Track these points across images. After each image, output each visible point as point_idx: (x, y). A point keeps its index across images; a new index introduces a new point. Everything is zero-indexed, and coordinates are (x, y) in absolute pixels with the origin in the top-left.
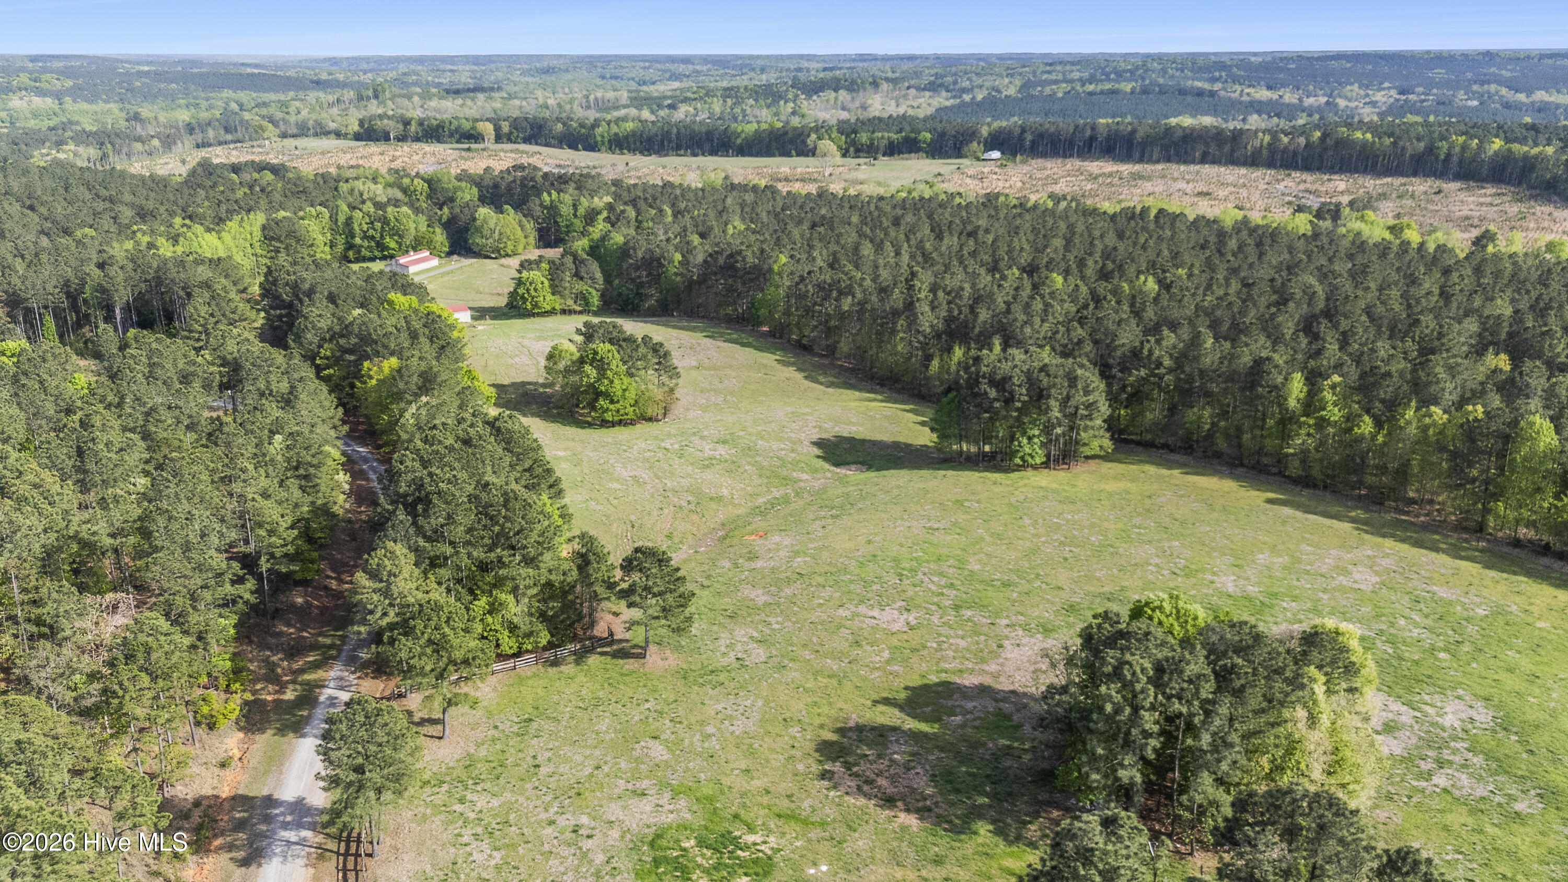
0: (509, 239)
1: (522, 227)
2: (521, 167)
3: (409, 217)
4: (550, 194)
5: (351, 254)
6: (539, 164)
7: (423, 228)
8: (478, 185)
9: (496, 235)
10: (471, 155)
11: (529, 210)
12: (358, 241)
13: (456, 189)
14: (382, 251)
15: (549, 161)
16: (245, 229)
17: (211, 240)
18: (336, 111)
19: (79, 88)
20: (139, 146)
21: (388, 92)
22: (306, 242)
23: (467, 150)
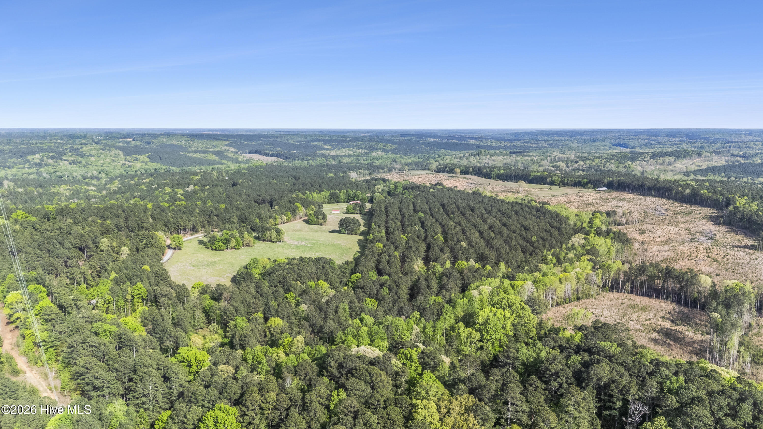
16: (326, 193)
17: (315, 195)
18: (458, 160)
19: (395, 149)
20: (381, 171)
21: (483, 153)
22: (338, 198)
23: (452, 177)
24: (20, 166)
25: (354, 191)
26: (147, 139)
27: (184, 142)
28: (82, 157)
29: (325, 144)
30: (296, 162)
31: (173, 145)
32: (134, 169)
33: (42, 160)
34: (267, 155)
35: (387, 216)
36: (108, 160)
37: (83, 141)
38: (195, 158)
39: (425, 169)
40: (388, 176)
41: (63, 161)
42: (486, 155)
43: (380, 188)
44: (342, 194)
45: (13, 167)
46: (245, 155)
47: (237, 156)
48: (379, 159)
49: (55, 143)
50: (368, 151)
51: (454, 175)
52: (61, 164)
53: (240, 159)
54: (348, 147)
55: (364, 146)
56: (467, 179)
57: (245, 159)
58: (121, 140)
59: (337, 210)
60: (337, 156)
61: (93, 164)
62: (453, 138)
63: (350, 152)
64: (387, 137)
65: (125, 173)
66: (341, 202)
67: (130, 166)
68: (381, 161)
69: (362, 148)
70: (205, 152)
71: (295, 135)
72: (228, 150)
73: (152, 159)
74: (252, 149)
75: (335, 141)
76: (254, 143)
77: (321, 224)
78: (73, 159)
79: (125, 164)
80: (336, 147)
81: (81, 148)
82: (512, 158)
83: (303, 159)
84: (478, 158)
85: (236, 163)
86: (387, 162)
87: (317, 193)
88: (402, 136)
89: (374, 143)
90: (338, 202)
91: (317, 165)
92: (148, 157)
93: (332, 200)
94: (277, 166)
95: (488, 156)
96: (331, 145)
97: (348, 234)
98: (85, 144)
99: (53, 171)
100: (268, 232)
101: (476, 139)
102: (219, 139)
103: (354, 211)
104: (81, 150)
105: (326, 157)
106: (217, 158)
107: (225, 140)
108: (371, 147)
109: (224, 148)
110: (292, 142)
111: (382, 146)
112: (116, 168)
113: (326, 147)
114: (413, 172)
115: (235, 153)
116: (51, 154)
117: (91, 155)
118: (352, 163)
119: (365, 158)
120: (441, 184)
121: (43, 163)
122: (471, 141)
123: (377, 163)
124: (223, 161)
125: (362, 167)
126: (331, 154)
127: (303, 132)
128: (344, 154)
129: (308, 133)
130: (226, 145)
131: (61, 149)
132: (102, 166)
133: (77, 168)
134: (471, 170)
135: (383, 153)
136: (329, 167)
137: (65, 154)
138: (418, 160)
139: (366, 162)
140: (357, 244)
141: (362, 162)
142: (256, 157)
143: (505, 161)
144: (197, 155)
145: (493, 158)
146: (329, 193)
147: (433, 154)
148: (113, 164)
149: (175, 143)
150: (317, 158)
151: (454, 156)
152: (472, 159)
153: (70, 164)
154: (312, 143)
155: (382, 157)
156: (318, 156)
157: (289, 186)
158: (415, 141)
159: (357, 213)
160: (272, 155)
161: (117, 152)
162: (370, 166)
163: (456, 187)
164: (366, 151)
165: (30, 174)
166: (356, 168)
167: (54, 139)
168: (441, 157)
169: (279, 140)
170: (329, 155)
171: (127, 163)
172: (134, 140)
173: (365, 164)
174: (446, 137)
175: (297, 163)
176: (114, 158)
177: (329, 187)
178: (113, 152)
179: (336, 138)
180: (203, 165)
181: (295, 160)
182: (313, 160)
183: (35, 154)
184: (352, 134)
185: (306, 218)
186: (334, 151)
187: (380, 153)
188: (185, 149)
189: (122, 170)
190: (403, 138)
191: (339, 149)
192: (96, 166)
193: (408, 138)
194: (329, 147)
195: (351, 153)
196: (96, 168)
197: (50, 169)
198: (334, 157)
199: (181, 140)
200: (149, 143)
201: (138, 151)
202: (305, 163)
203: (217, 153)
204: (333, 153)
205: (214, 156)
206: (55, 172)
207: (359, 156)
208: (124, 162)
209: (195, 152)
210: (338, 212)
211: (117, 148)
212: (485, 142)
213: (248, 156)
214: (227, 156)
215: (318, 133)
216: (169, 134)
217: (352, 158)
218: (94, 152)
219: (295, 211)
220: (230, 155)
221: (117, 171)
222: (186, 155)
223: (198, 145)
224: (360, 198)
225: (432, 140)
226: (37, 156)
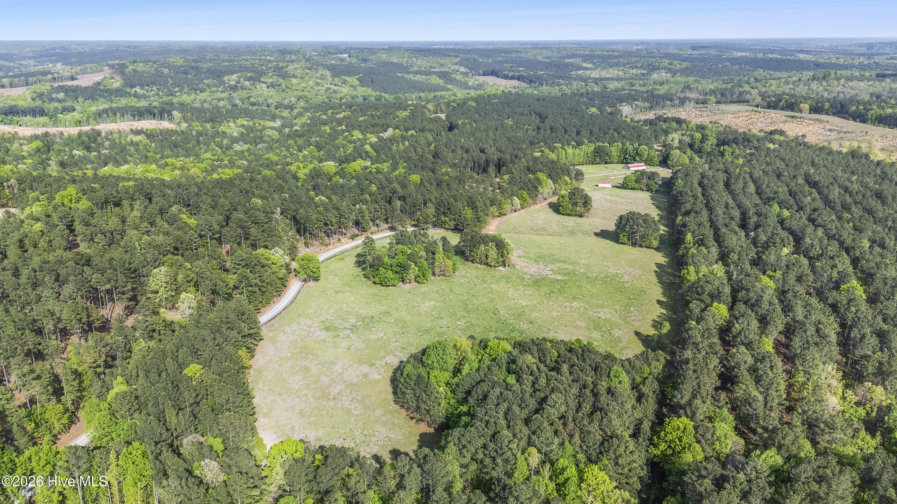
10: (791, 120)
16: (588, 148)
17: (570, 151)
18: (791, 86)
19: (687, 68)
20: (669, 103)
21: (833, 76)
22: (608, 155)
23: (793, 117)
24: (213, 89)
25: (636, 145)
26: (364, 55)
27: (406, 59)
28: (283, 78)
29: (585, 61)
30: (544, 87)
31: (392, 63)
32: (338, 96)
33: (238, 82)
34: (506, 77)
35: (710, 210)
36: (311, 83)
37: (293, 57)
38: (415, 81)
39: (739, 102)
40: (682, 113)
41: (261, 84)
42: (838, 79)
43: (675, 138)
44: (614, 150)
45: (205, 90)
46: (477, 77)
47: (467, 79)
48: (661, 84)
49: (260, 60)
50: (646, 72)
51: (798, 114)
52: (258, 87)
53: (470, 84)
54: (617, 65)
55: (640, 65)
56: (821, 121)
57: (477, 83)
58: (335, 56)
59: (605, 180)
60: (601, 79)
61: (293, 88)
62: (772, 52)
63: (619, 73)
64: (672, 50)
65: (327, 100)
66: (611, 163)
67: (335, 92)
68: (666, 87)
69: (637, 68)
70: (428, 73)
71: (545, 48)
72: (458, 71)
73: (362, 83)
74: (487, 68)
75: (598, 56)
76: (490, 60)
77: (581, 216)
78: (272, 81)
79: (330, 89)
80: (600, 66)
81: (287, 66)
82: (884, 84)
83: (553, 83)
84: (825, 83)
85: (465, 89)
86: (675, 89)
87: (573, 147)
88: (694, 48)
89: (653, 60)
90: (606, 163)
91: (573, 94)
92: (358, 79)
93: (598, 159)
94: (517, 94)
95: (842, 81)
96: (593, 63)
97: (634, 244)
98: (292, 62)
99: (246, 96)
100: (482, 247)
101: (808, 52)
102: (448, 56)
103: (637, 185)
104: (286, 69)
105: (585, 80)
106: (441, 82)
107: (456, 56)
108: (650, 65)
109: (453, 67)
110: (540, 59)
111: (666, 64)
112: (319, 93)
113: (585, 65)
114: (722, 107)
115: (466, 74)
116: (249, 75)
117: (295, 76)
118: (623, 89)
119: (641, 82)
120: (782, 133)
121: (239, 85)
122: (802, 56)
123: (662, 90)
124: (449, 86)
125: (640, 97)
126: (592, 76)
127: (555, 44)
128: (611, 76)
129: (561, 46)
130: (456, 64)
131: (265, 68)
132: (303, 91)
133: (274, 93)
134: (827, 105)
135: (669, 75)
136: (590, 96)
137: (265, 74)
138: (724, 86)
139: (643, 89)
140: (654, 279)
141: (637, 87)
142: (491, 80)
143: (871, 90)
144: (418, 78)
145: (850, 84)
146: (592, 147)
147: (745, 76)
148: (316, 89)
149: (395, 60)
150: (573, 82)
151: (784, 80)
152: (814, 85)
153: (268, 87)
154: (567, 60)
155: (667, 81)
156: (575, 79)
157: (530, 132)
158: (714, 56)
159: (641, 189)
160: (512, 78)
161: (324, 73)
162: (652, 95)
163: (804, 136)
164: (643, 71)
165: (220, 100)
166: (630, 99)
167: (264, 55)
168: (761, 81)
169: (523, 55)
170: (589, 78)
171: (333, 87)
172: (349, 57)
173: (643, 92)
174: (760, 51)
175: (545, 89)
176: (319, 81)
177: (593, 137)
178: (322, 71)
179: (600, 53)
180: (423, 91)
181: (542, 85)
182: (567, 86)
183: (232, 74)
184: (620, 47)
185: (554, 199)
186: (597, 71)
187: (664, 74)
188: (406, 69)
189: (325, 97)
190: (695, 52)
191: (604, 68)
192: (297, 90)
193: (703, 52)
194: (590, 66)
195: (621, 74)
196: (296, 93)
197: (244, 94)
198: (596, 81)
199: (403, 56)
200: (365, 60)
201: (349, 71)
202: (555, 91)
203: (443, 75)
204: (595, 74)
205: (438, 78)
206: (249, 98)
207: (632, 78)
208: (329, 86)
209: (416, 73)
210: (609, 186)
211: (326, 67)
212: (826, 57)
213: (481, 79)
214: (455, 79)
215: (574, 46)
216: (391, 49)
217: (623, 82)
218: (299, 71)
219: (536, 188)
220: (459, 77)
221: (320, 97)
222: (403, 78)
223: (422, 63)
224: (645, 156)
225: (739, 54)
226: (234, 77)
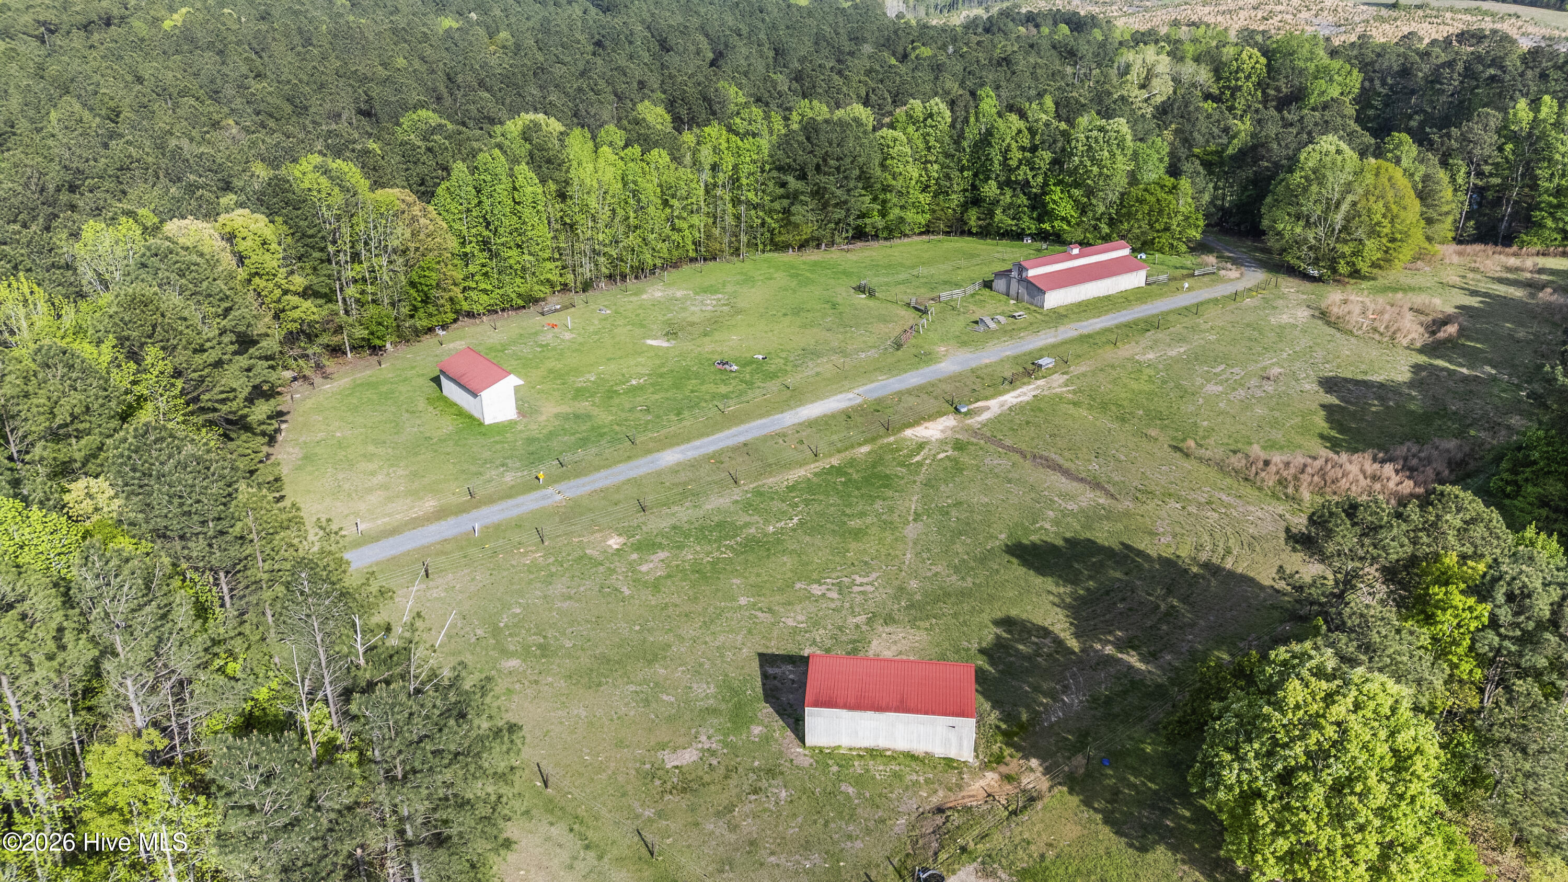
0: (1373, 232)
1: (1425, 195)
2: (1478, 37)
3: (1121, 145)
4: (1535, 104)
5: (973, 218)
6: (1513, 33)
7: (1154, 172)
8: (1365, 66)
9: (1338, 218)
10: (1395, 14)
11: (1464, 139)
12: (990, 189)
13: (1322, 72)
14: (1040, 220)
15: (1531, 29)
16: (741, 142)
22: (866, 181)
44: (908, 149)
93: (804, 213)
146: (767, 133)
